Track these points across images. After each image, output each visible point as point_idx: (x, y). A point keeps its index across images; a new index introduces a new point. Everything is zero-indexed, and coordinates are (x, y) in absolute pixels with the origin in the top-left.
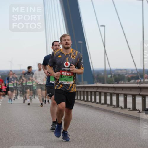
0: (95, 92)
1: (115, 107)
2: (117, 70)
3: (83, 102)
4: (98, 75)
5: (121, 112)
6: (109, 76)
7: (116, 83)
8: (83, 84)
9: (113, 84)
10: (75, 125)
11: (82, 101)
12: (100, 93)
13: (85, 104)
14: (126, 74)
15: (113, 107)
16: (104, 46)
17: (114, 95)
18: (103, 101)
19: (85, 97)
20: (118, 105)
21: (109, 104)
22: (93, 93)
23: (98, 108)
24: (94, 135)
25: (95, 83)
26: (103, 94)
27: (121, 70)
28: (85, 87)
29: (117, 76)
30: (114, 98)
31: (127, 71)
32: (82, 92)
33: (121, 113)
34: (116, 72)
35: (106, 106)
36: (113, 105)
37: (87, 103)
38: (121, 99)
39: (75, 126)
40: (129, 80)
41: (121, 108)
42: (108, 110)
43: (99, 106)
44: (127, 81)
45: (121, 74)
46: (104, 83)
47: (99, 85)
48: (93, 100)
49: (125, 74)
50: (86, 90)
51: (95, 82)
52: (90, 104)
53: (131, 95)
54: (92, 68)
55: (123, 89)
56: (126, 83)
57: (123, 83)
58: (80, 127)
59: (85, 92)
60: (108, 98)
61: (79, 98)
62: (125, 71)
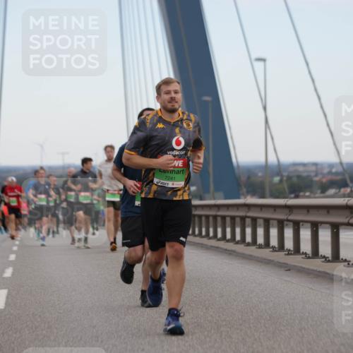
0: (243, 219)
1: (289, 253)
2: (295, 164)
3: (213, 243)
4: (249, 178)
5: (304, 266)
6: (277, 179)
7: (293, 196)
8: (214, 199)
9: (284, 197)
10: (196, 297)
11: (211, 241)
12: (254, 220)
13: (217, 248)
14: (316, 175)
15: (285, 254)
16: (265, 108)
17: (287, 225)
18: (261, 240)
19: (219, 230)
20: (297, 250)
21: (277, 246)
22: (238, 220)
23: (251, 256)
24: (241, 322)
25: (242, 197)
26: (260, 222)
27: (304, 165)
28: (218, 207)
29: (295, 180)
30: (289, 233)
31: (319, 167)
32: (211, 219)
33: (304, 268)
34: (291, 169)
35: (267, 250)
36: (285, 249)
37: (222, 244)
38: (306, 234)
39: (195, 299)
40: (324, 188)
41: (304, 256)
42: (273, 261)
43: (252, 250)
44: (319, 191)
45: (305, 174)
46: (263, 197)
47: (251, 200)
48: (238, 237)
49: (313, 174)
50: (222, 213)
51: (243, 194)
52: (231, 246)
53: (328, 225)
54: (234, 160)
55: (308, 211)
56: (317, 195)
57: (308, 197)
58: (207, 302)
59: (219, 219)
60: (274, 232)
61: (204, 233)
62: (314, 168)
